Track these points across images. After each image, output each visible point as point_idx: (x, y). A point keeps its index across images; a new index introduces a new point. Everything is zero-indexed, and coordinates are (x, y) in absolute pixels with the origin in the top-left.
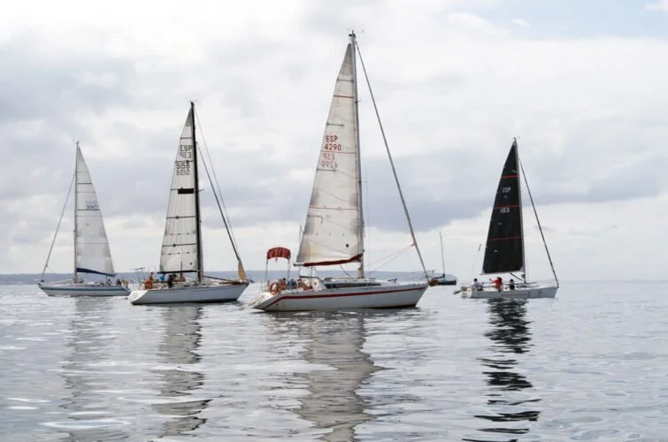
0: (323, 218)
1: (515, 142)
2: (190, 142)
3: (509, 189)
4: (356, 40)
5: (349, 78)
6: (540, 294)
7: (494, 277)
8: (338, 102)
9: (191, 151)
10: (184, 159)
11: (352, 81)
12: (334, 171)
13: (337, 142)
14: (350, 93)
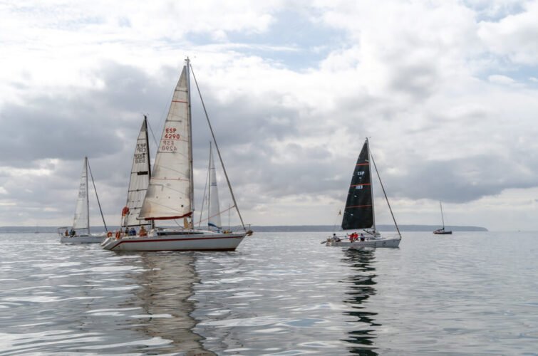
0: (163, 186)
1: (367, 141)
2: (144, 142)
3: (363, 172)
4: (190, 63)
5: (185, 89)
6: (385, 244)
7: (350, 232)
8: (175, 105)
9: (146, 147)
10: (141, 153)
11: (187, 92)
12: (173, 152)
13: (176, 133)
14: (185, 99)
